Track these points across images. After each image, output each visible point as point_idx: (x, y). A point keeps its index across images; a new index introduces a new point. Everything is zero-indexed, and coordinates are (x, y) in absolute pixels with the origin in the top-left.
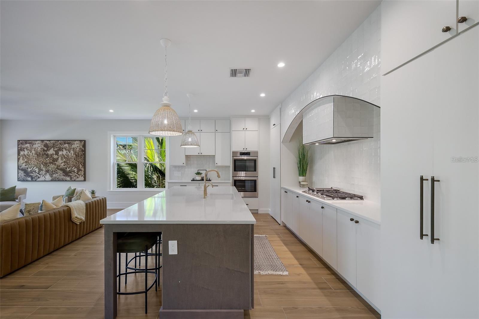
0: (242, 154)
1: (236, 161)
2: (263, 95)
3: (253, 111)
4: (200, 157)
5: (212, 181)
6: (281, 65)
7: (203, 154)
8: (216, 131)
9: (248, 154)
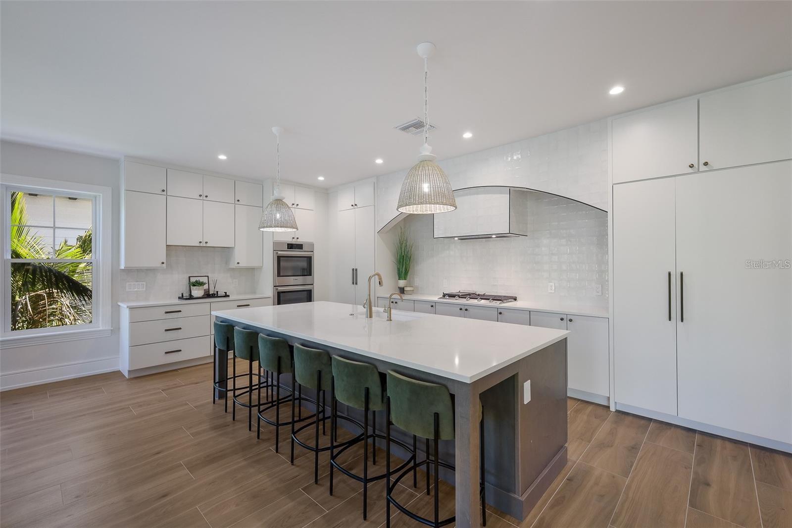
0: (291, 246)
1: (281, 258)
2: (379, 161)
3: (321, 178)
4: (203, 249)
5: (231, 298)
6: (468, 135)
7: (208, 245)
8: (237, 202)
9: (300, 247)
